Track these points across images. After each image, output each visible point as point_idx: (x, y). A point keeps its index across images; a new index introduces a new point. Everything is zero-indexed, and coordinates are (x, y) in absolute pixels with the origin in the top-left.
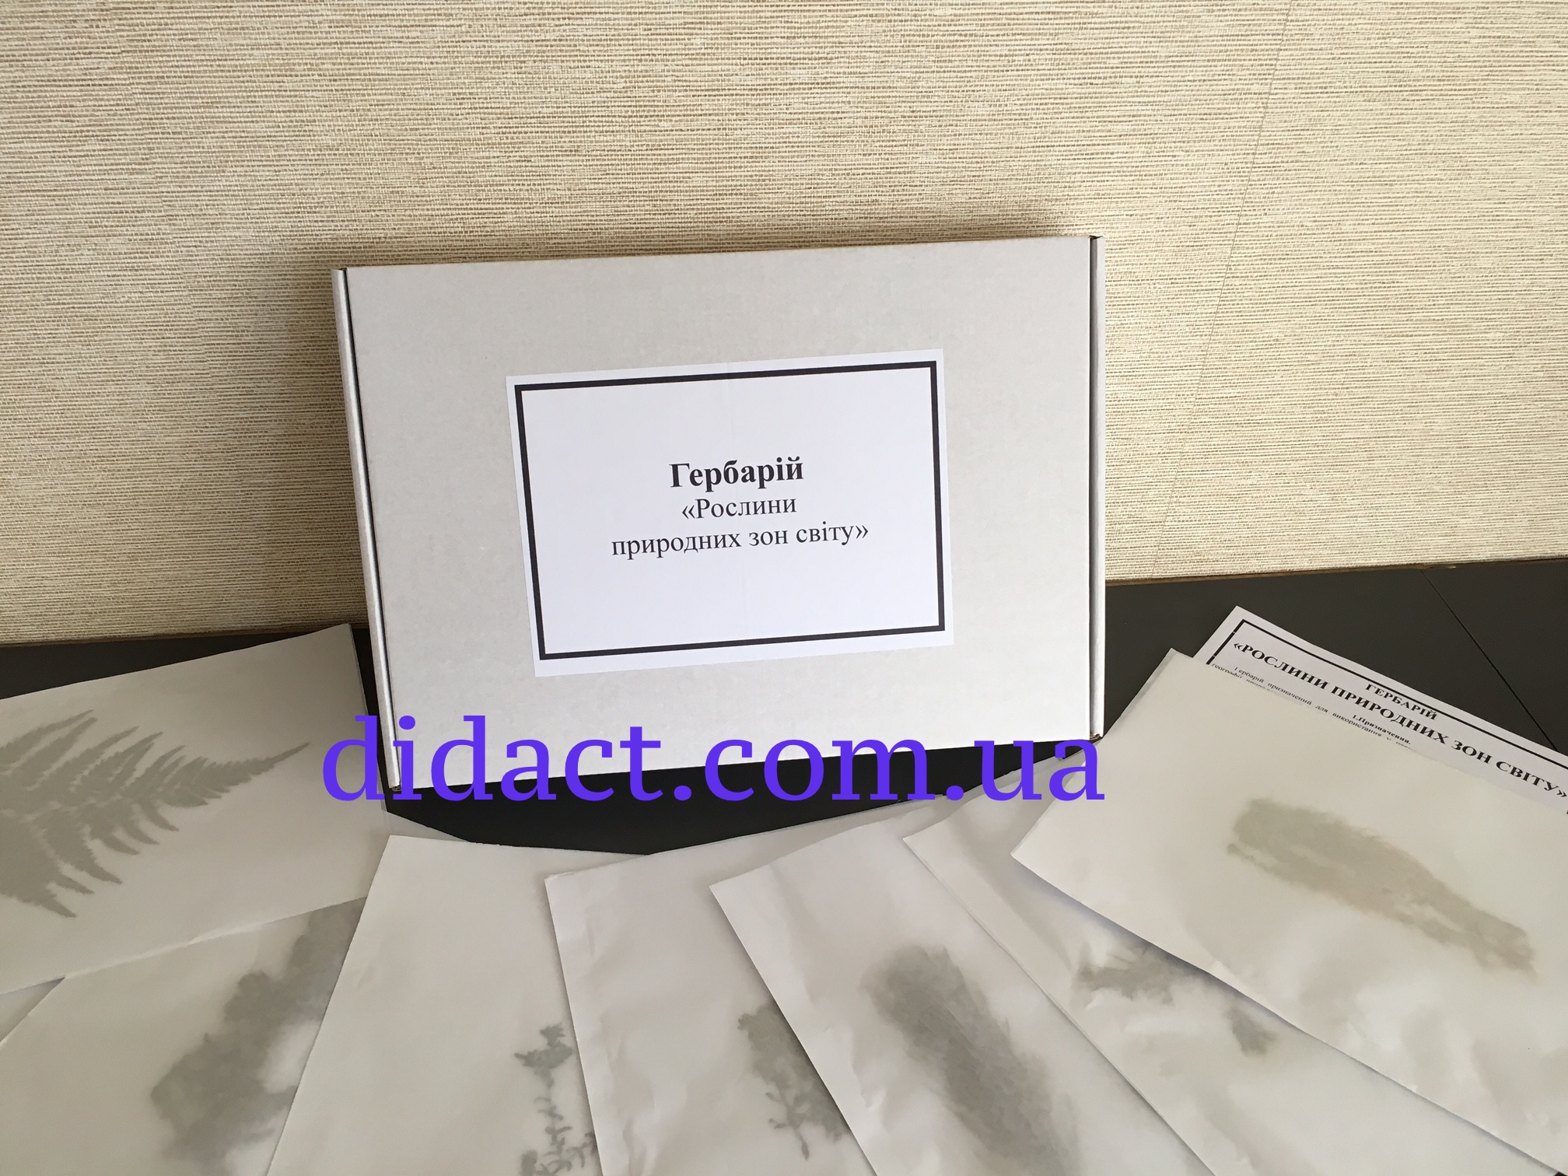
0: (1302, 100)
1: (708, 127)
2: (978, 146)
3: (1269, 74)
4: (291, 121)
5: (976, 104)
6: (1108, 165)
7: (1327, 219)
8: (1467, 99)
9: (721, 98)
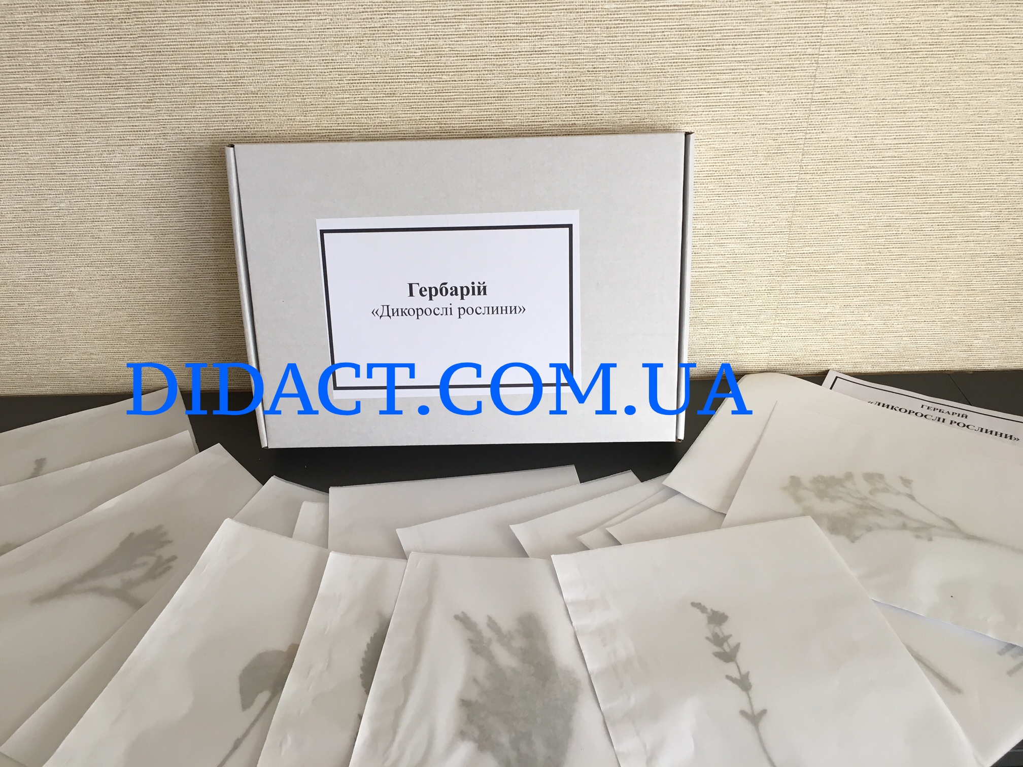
0: (841, 59)
1: (471, 79)
2: (635, 90)
3: (818, 42)
4: (231, 77)
5: (633, 63)
6: (718, 101)
7: (863, 135)
8: (950, 57)
9: (478, 61)
